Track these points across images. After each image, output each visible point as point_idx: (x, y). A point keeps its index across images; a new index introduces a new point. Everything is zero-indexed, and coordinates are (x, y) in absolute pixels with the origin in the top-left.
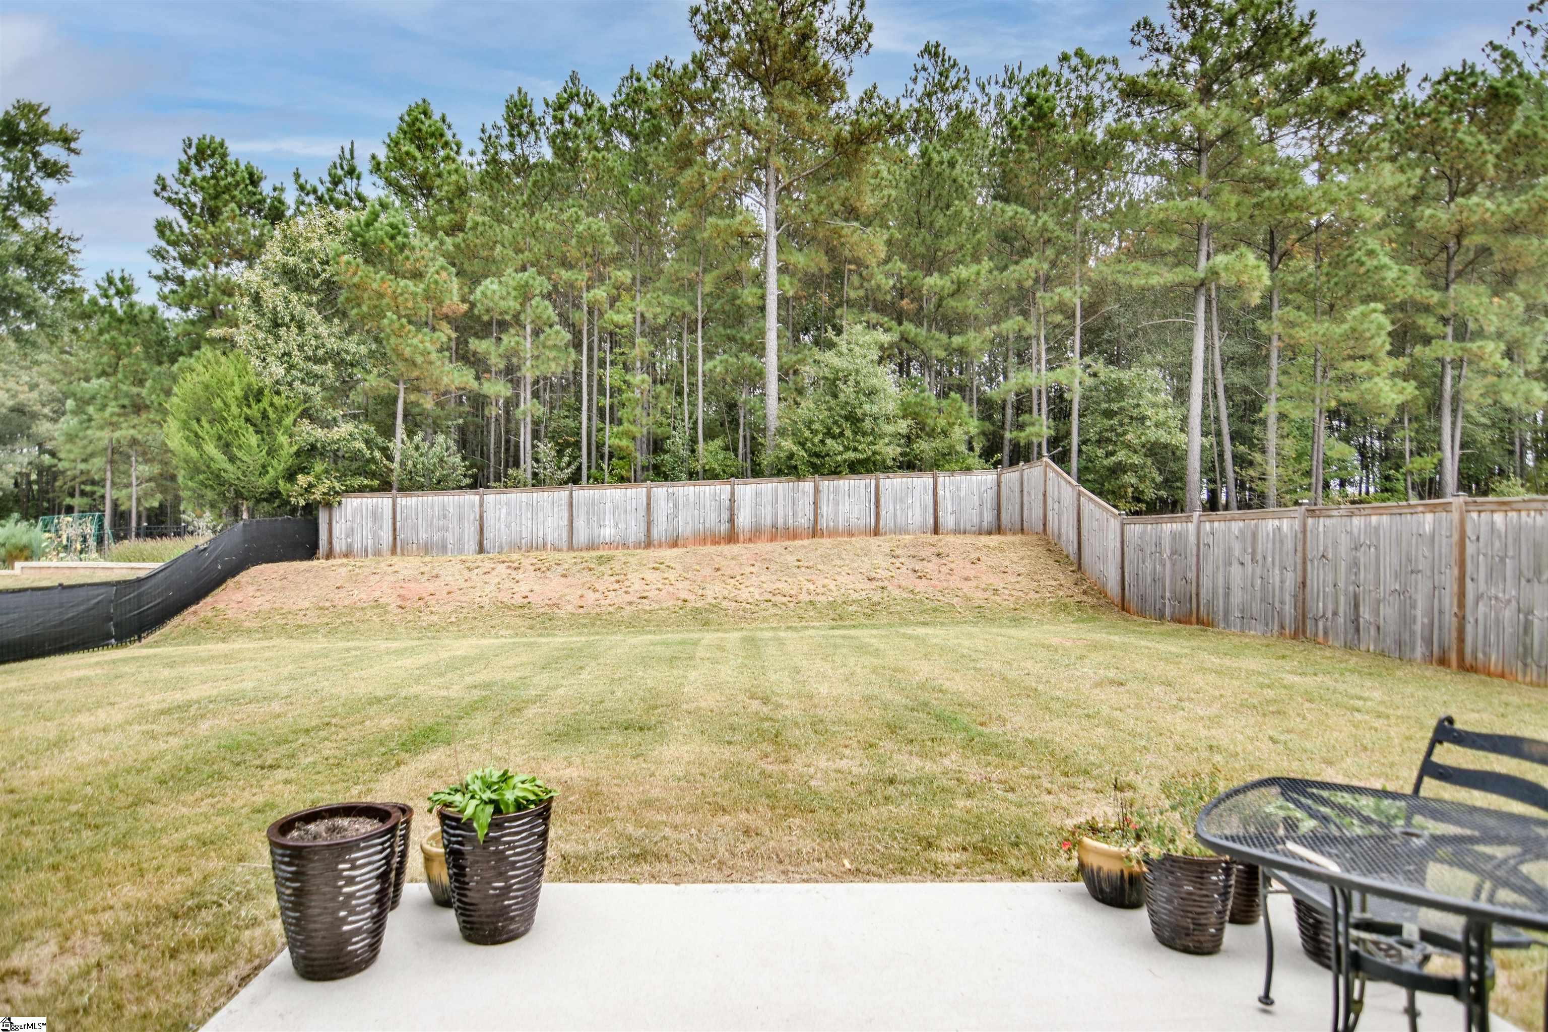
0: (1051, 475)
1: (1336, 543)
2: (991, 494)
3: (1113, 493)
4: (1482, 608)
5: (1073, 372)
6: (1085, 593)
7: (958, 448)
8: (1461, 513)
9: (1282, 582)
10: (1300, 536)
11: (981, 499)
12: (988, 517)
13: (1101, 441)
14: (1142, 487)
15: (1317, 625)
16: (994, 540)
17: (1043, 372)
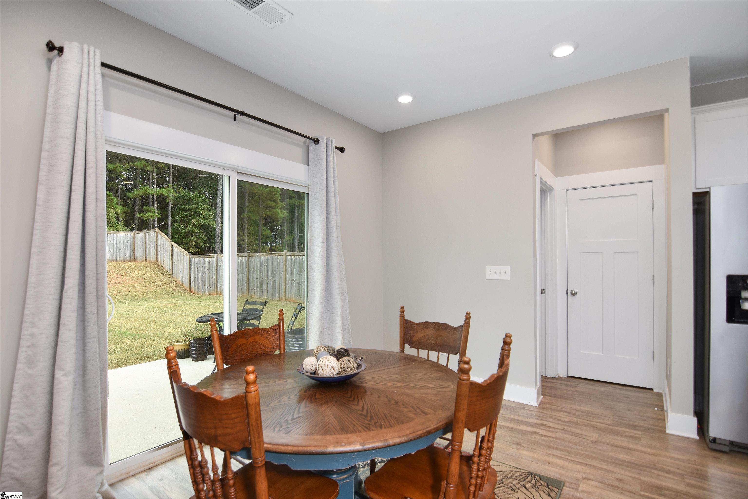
0: (159, 236)
1: (257, 265)
2: (129, 243)
3: (187, 243)
4: (290, 283)
5: (169, 191)
6: (175, 286)
7: (112, 220)
8: (285, 256)
9: (243, 278)
10: (247, 262)
11: (124, 244)
12: (128, 254)
13: (182, 222)
14: (199, 242)
15: (252, 291)
16: (132, 264)
17: (155, 188)
